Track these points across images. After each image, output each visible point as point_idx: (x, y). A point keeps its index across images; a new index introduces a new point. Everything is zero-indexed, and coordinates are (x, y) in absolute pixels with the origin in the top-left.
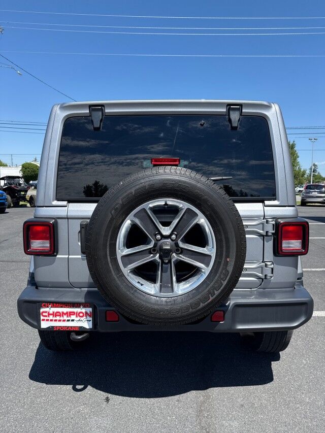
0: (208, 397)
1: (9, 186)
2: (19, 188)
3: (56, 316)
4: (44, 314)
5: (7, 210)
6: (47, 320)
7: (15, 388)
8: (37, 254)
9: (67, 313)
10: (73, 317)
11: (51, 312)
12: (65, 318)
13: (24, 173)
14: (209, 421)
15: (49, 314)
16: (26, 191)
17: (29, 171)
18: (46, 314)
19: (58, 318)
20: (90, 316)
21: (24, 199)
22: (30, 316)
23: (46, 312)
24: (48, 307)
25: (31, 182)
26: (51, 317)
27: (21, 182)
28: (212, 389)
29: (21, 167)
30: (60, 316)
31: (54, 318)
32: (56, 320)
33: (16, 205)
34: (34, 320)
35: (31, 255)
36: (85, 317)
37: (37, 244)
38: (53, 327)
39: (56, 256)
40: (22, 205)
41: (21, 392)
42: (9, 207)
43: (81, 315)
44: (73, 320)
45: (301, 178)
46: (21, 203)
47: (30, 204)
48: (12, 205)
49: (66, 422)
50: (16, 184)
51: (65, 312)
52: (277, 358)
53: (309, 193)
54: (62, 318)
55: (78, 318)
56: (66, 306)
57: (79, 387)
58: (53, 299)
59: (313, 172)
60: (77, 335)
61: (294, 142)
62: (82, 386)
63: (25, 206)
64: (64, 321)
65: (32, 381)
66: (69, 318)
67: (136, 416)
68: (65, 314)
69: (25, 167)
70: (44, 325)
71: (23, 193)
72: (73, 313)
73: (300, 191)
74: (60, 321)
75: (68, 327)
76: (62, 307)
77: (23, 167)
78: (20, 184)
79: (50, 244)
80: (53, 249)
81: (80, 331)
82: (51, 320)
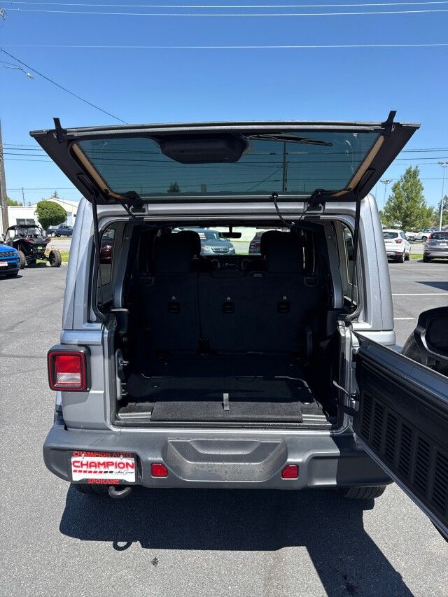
0: (279, 559)
1: (22, 238)
2: (35, 241)
3: (91, 466)
4: (76, 464)
5: (20, 272)
6: (80, 471)
7: (43, 544)
8: (65, 389)
9: (104, 464)
10: (112, 468)
11: (84, 462)
12: (102, 469)
13: (40, 214)
14: (279, 592)
15: (82, 465)
16: (44, 245)
17: (47, 212)
18: (79, 464)
19: (93, 469)
20: (132, 467)
21: (42, 255)
22: (59, 465)
23: (78, 462)
24: (80, 456)
25: (51, 227)
26: (85, 468)
27: (37, 233)
28: (284, 548)
29: (36, 206)
30: (95, 466)
31: (89, 470)
32: (90, 472)
33: (32, 264)
34: (64, 470)
35: (57, 390)
36: (125, 469)
37: (63, 378)
38: (87, 480)
39: (89, 391)
40: (40, 263)
41: (51, 550)
42: (23, 267)
43: (121, 466)
44: (111, 472)
45: (426, 219)
46: (38, 261)
47: (51, 263)
48: (26, 265)
49: (106, 592)
50: (31, 237)
51: (102, 462)
52: (370, 505)
53: (434, 244)
54: (98, 470)
55: (118, 470)
56: (103, 455)
57: (121, 544)
58: (86, 447)
59: (444, 207)
60: (116, 490)
61: (417, 167)
62: (125, 543)
63: (43, 265)
64: (101, 472)
65: (63, 536)
66: (106, 470)
67: (191, 584)
68: (102, 465)
69: (42, 207)
70: (77, 477)
71: (40, 248)
72: (112, 464)
73: (423, 237)
74: (95, 472)
75: (106, 480)
76: (97, 456)
77: (39, 206)
78: (36, 236)
79: (82, 377)
80: (84, 384)
81: (120, 485)
82: (85, 472)
